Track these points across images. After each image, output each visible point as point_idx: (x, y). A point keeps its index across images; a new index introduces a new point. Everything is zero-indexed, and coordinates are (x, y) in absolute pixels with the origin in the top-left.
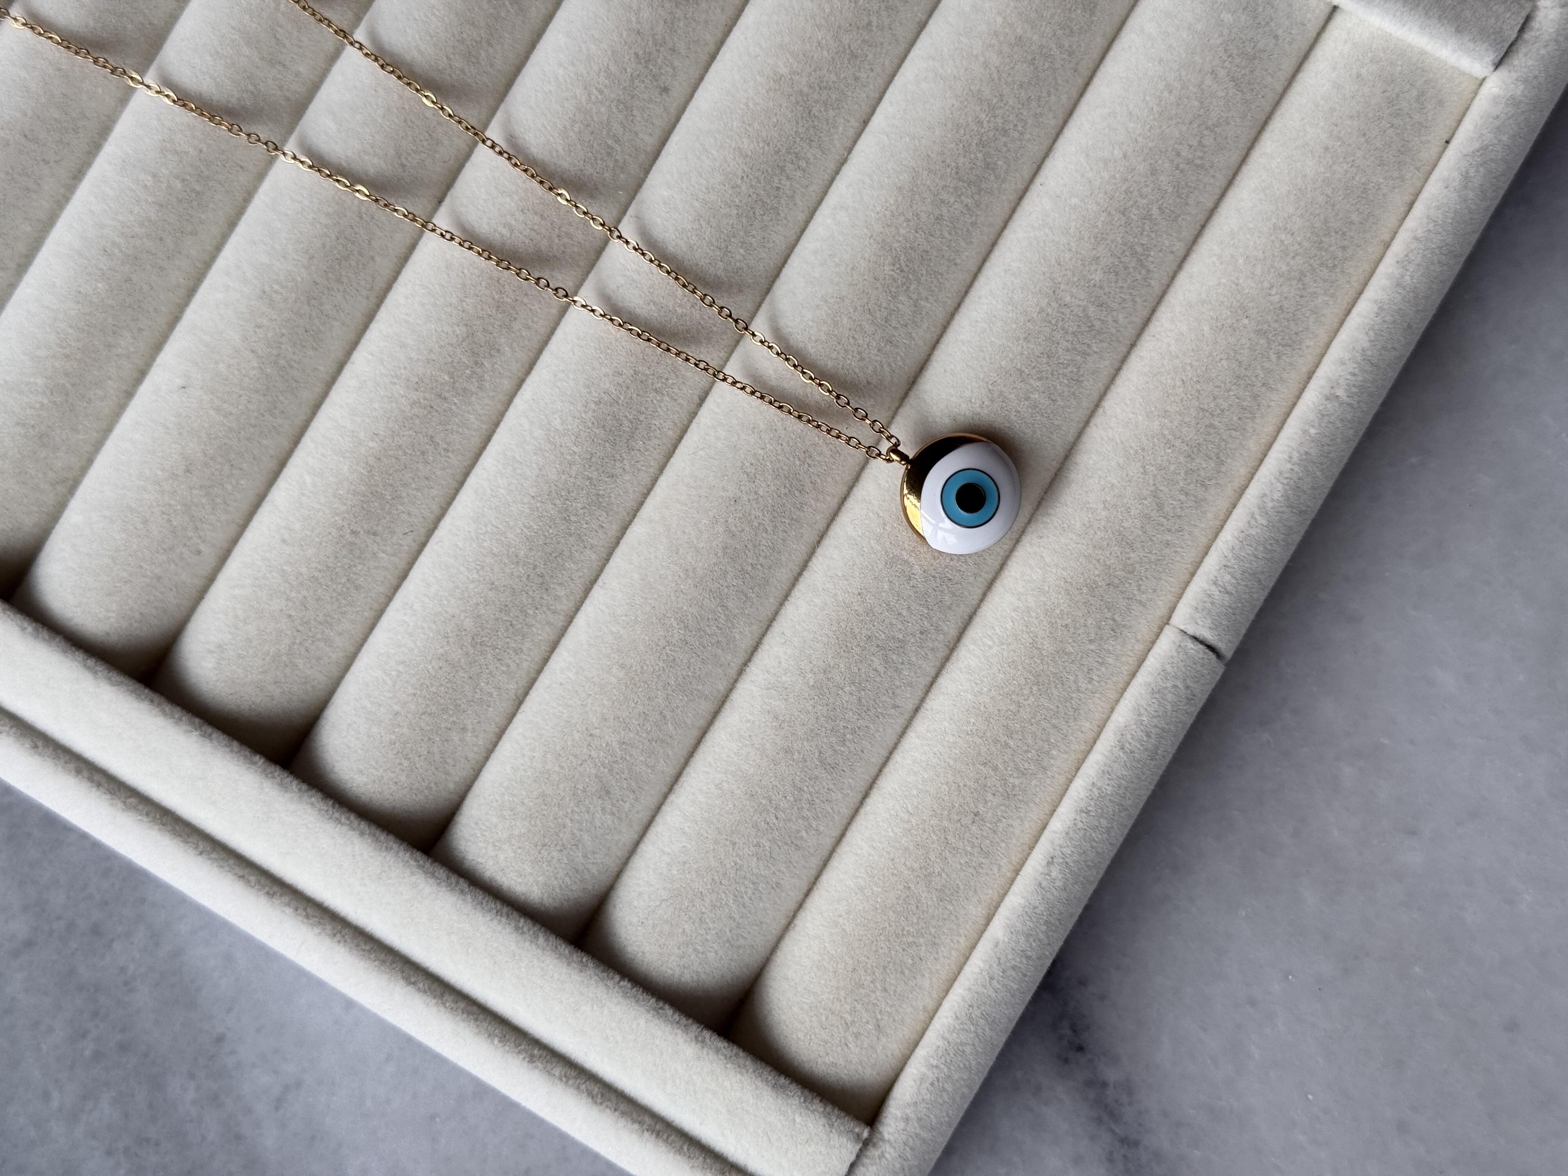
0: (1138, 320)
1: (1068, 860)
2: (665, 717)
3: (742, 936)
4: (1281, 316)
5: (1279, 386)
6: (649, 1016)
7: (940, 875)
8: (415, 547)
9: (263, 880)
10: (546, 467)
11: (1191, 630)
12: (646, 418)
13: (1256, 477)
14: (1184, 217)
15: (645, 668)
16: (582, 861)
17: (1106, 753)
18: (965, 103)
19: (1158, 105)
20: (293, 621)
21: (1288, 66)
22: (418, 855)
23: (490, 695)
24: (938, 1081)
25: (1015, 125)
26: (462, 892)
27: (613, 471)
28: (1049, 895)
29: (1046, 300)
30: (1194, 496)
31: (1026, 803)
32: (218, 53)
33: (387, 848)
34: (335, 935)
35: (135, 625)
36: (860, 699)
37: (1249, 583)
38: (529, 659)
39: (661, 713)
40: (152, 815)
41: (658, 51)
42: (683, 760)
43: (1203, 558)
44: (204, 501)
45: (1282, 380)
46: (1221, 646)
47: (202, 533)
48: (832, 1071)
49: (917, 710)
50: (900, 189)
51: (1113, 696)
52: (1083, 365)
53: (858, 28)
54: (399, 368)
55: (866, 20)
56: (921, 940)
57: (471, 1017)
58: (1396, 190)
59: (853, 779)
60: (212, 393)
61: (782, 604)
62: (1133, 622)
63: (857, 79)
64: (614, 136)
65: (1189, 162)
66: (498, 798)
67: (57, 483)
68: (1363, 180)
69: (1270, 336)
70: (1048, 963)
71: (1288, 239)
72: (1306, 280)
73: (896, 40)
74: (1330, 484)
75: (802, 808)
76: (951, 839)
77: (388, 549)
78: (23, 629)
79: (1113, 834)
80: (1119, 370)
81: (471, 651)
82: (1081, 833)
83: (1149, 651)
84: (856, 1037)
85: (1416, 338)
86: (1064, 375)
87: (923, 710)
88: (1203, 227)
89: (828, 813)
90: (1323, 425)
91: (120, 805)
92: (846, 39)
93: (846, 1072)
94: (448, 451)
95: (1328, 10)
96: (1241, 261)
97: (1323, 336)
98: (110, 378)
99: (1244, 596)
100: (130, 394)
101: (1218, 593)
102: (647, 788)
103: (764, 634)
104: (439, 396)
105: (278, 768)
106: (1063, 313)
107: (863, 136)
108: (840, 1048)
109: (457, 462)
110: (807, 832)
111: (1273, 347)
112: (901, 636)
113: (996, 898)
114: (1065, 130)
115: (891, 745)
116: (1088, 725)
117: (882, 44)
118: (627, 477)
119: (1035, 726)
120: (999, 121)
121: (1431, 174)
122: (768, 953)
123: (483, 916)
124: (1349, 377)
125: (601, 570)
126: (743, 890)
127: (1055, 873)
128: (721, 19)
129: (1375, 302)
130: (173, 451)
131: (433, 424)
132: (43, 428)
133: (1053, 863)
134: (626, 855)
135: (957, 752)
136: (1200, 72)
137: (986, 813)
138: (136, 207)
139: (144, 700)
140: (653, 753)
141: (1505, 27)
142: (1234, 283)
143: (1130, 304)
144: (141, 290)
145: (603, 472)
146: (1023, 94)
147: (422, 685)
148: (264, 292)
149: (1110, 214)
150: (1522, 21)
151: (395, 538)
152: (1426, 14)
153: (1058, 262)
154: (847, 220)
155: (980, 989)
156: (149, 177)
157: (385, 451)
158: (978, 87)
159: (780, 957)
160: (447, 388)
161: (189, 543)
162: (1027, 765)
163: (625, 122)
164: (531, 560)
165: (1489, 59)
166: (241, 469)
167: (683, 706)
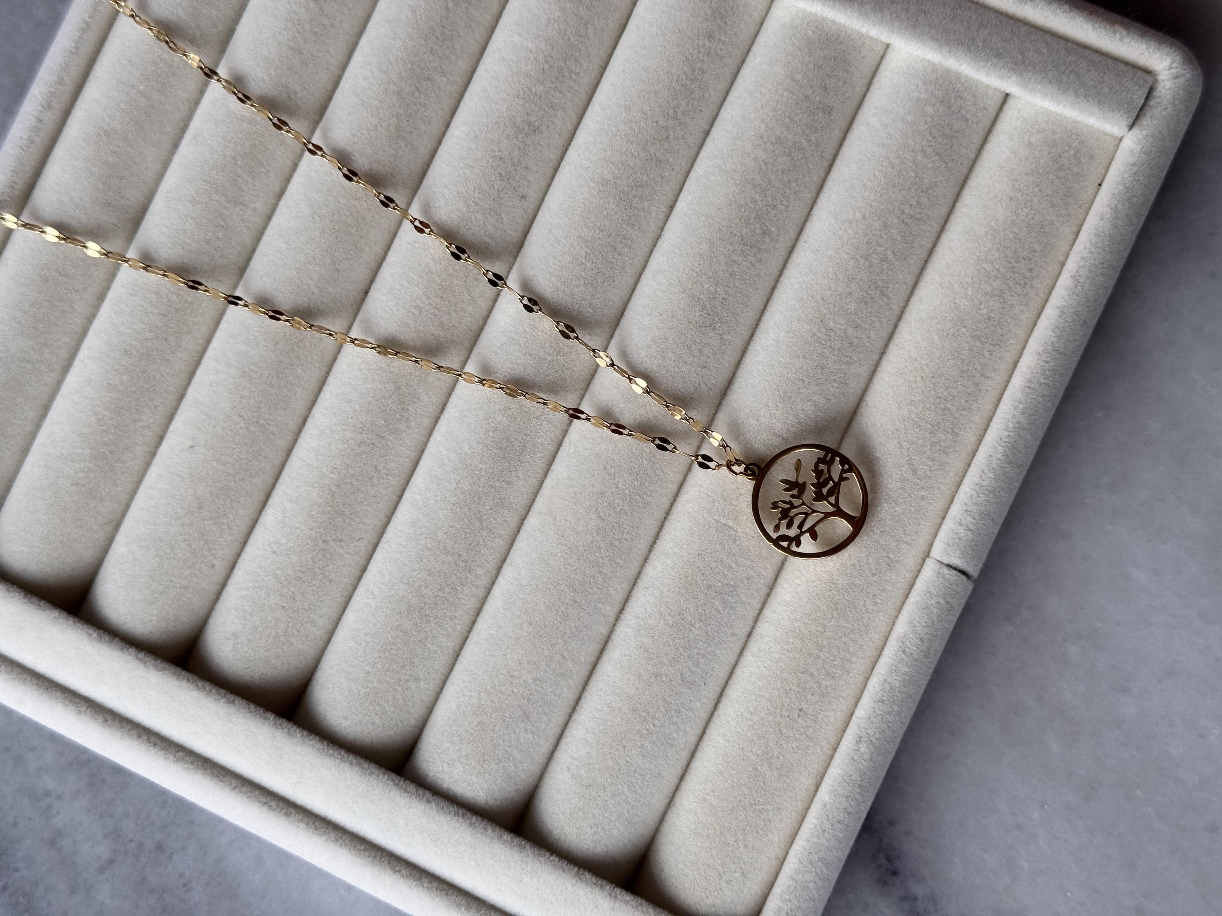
0: (885, 334)
1: (872, 738)
2: (565, 658)
3: (638, 816)
4: (990, 324)
5: (993, 375)
6: (574, 882)
7: (778, 757)
8: (370, 547)
9: (281, 804)
10: (462, 481)
11: (946, 560)
12: (531, 438)
13: (983, 443)
14: (911, 257)
15: (547, 623)
16: (514, 769)
17: (892, 657)
18: (744, 189)
19: (885, 178)
20: (286, 611)
21: (977, 139)
22: (394, 775)
23: (435, 652)
24: (791, 911)
25: (782, 201)
26: (428, 801)
27: (510, 480)
28: (860, 766)
29: (817, 327)
30: (939, 461)
31: (837, 699)
32: (195, 200)
33: (370, 773)
34: (337, 841)
35: (171, 624)
36: (707, 633)
37: (985, 522)
38: (461, 622)
39: (562, 655)
40: (196, 763)
41: (516, 170)
42: (580, 688)
43: (950, 505)
44: (214, 528)
45: (995, 370)
46: (969, 570)
47: (214, 552)
49: (750, 635)
50: (701, 255)
51: (893, 613)
52: (848, 372)
53: (660, 141)
54: (348, 418)
55: (665, 135)
56: (769, 807)
57: (443, 893)
58: (1066, 224)
59: (707, 691)
60: (213, 449)
61: (643, 566)
62: (903, 558)
63: (662, 177)
65: (911, 217)
66: (448, 729)
68: (1040, 219)
69: (983, 339)
70: (864, 815)
71: (989, 267)
72: (1005, 296)
73: (689, 146)
74: (1038, 443)
75: (672, 716)
76: (784, 731)
77: (350, 551)
78: (90, 635)
79: (904, 716)
80: (874, 371)
81: (418, 621)
82: (880, 718)
83: (917, 577)
84: (728, 883)
85: (1091, 330)
86: (835, 380)
87: (754, 635)
88: (926, 262)
89: (691, 717)
90: (1028, 401)
91: (172, 758)
92: (652, 149)
94: (388, 475)
95: (1003, 96)
96: (956, 286)
97: (1023, 336)
98: (137, 444)
99: (983, 531)
100: (153, 455)
101: (963, 531)
102: (556, 711)
103: (632, 589)
104: (379, 436)
105: (285, 720)
106: (829, 336)
107: (671, 217)
108: (716, 893)
109: (395, 482)
110: (677, 734)
111: (986, 346)
112: (733, 583)
113: (821, 770)
114: (818, 200)
115: (733, 663)
116: (877, 636)
117: (678, 150)
118: (521, 483)
119: (838, 641)
120: (770, 199)
121: (1089, 209)
122: (657, 825)
123: (445, 817)
124: (1043, 364)
125: (508, 552)
126: (634, 781)
127: (863, 749)
128: (559, 141)
129: (1058, 308)
130: (188, 494)
131: (376, 456)
132: (92, 486)
133: (860, 741)
134: (545, 761)
135: (782, 665)
136: (913, 151)
137: (808, 708)
138: (146, 318)
139: (182, 680)
140: (559, 684)
141: (1135, 97)
142: (952, 302)
143: (878, 324)
144: (154, 378)
145: (503, 481)
146: (785, 178)
147: (385, 650)
148: (244, 372)
149: (857, 260)
150: (1147, 91)
151: (355, 542)
152: (1075, 94)
153: (822, 299)
154: (665, 281)
155: (816, 840)
156: (153, 296)
157: (343, 480)
158: (752, 176)
159: (666, 828)
160: (384, 429)
161: (205, 560)
162: (834, 671)
163: (496, 224)
164: (457, 551)
165: (1124, 123)
166: (238, 502)
167: (577, 648)
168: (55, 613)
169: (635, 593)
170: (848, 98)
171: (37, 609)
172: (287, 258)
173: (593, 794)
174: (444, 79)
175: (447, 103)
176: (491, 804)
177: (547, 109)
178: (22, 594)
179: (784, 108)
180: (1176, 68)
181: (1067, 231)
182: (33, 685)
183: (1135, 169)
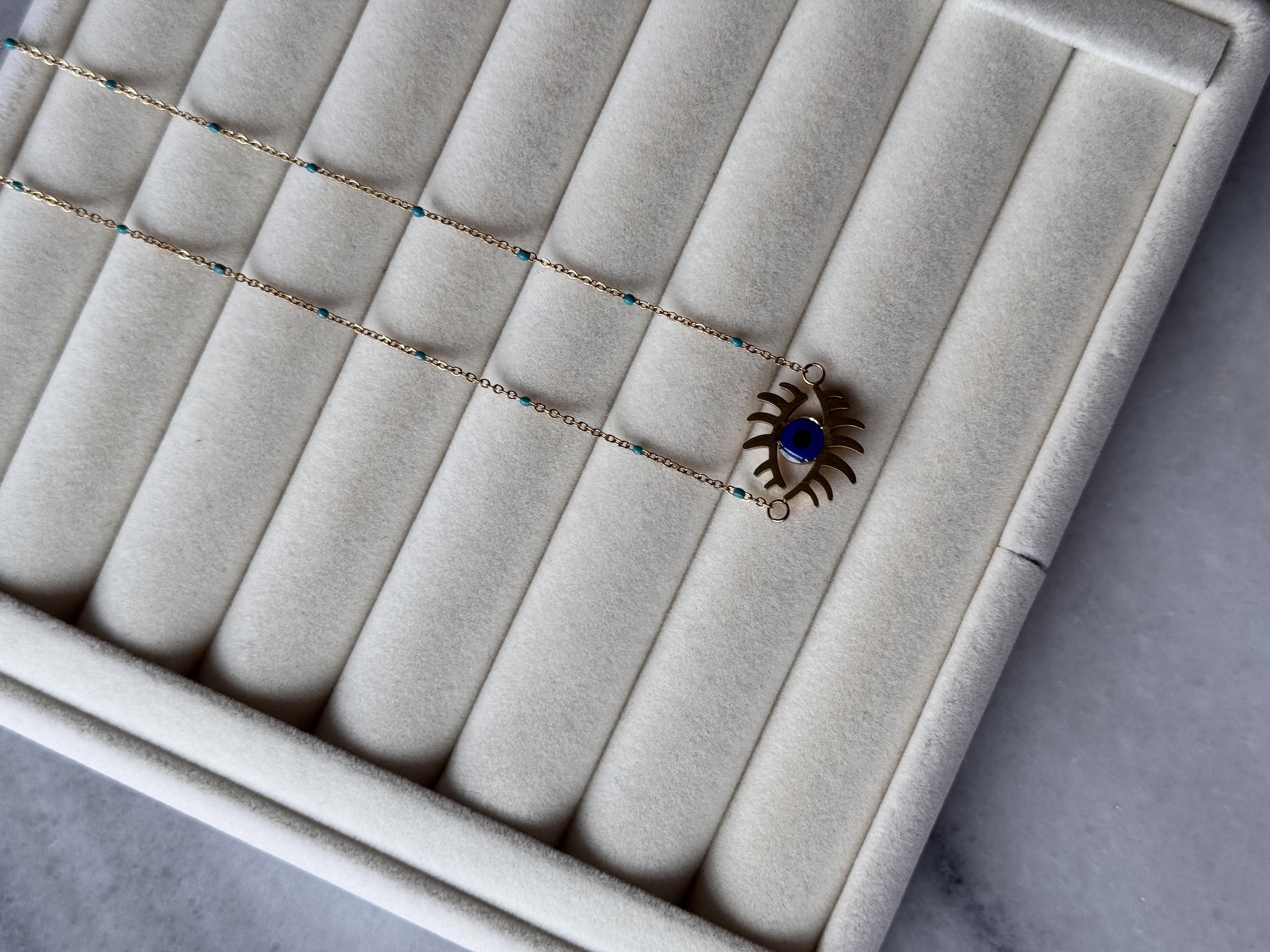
0: (947, 309)
1: (942, 741)
2: (610, 661)
3: (692, 828)
4: (1061, 296)
5: (1065, 351)
6: (626, 901)
7: (842, 763)
8: (395, 546)
9: (306, 825)
10: (495, 473)
11: (1018, 551)
13: (1055, 423)
14: (975, 225)
15: (591, 625)
16: (558, 782)
17: (962, 653)
18: (794, 154)
19: (946, 140)
20: (306, 616)
21: (1042, 99)
22: (428, 791)
23: (470, 658)
24: (859, 926)
25: (835, 167)
26: (467, 818)
27: (547, 471)
28: (930, 771)
29: (876, 303)
30: (1008, 444)
31: (903, 699)
32: (196, 172)
33: (402, 790)
34: (368, 863)
35: (181, 633)
36: (763, 632)
37: (1059, 508)
38: (496, 626)
39: (607, 658)
40: (212, 782)
41: (546, 135)
42: (627, 693)
43: (1020, 490)
44: (224, 529)
45: (1067, 346)
46: (1042, 559)
47: (225, 554)
48: (775, 927)
49: (807, 633)
50: (750, 227)
51: (962, 607)
52: (910, 350)
53: (703, 102)
54: (369, 407)
55: (709, 96)
56: (833, 816)
57: (485, 916)
58: (1139, 188)
59: (763, 694)
60: (222, 443)
61: (691, 562)
62: (971, 548)
63: (705, 142)
64: (518, 207)
65: (975, 182)
66: (485, 740)
67: (104, 526)
68: (1113, 183)
69: (1054, 312)
70: (933, 822)
71: (1059, 236)
72: (1077, 266)
73: (733, 108)
74: (1111, 423)
75: (727, 722)
76: (848, 734)
77: (375, 551)
78: (92, 647)
79: (974, 716)
80: (936, 349)
81: (451, 625)
82: (950, 719)
83: (986, 568)
84: (790, 898)
85: (1166, 302)
86: (896, 359)
87: (812, 633)
88: (990, 230)
89: (747, 722)
90: (1104, 378)
91: (185, 778)
92: (694, 113)
93: (785, 927)
94: (414, 468)
95: (1070, 51)
96: (1024, 255)
97: (1096, 309)
98: (138, 439)
99: (1055, 519)
100: (155, 450)
101: (1036, 518)
102: (602, 718)
103: (680, 587)
104: (402, 426)
105: (308, 735)
106: (889, 311)
107: (714, 186)
108: (778, 909)
109: (421, 475)
110: (732, 740)
111: (1057, 321)
112: (790, 578)
113: (887, 776)
114: (873, 165)
115: (790, 663)
116: (944, 632)
117: (722, 112)
118: (558, 474)
119: (904, 638)
120: (823, 165)
121: (1164, 172)
122: (711, 837)
123: (486, 835)
124: (1119, 338)
125: (545, 549)
126: (688, 792)
127: (933, 753)
128: (592, 104)
129: (1134, 278)
130: (196, 492)
131: (400, 448)
132: (89, 485)
133: (930, 745)
134: (591, 772)
135: (845, 665)
136: (976, 111)
137: (873, 710)
138: (144, 301)
139: (195, 693)
140: (603, 690)
141: (1211, 52)
142: (1021, 274)
143: (940, 298)
144: (155, 365)
145: (540, 473)
146: (838, 142)
147: (415, 656)
148: (254, 359)
149: (918, 230)
150: (1224, 45)
151: (379, 541)
152: (1150, 48)
153: (881, 271)
154: (711, 254)
155: (884, 850)
156: (151, 277)
157: (365, 474)
158: (803, 140)
159: (722, 840)
160: (408, 419)
161: (216, 564)
162: (900, 670)
163: (526, 194)
164: (491, 549)
165: (1202, 79)
166: (251, 500)
167: (624, 651)
168: (53, 624)
169: (682, 591)
170: (904, 54)
171: (32, 619)
172: (299, 234)
173: (645, 807)
174: (465, 36)
175: (469, 64)
176: (534, 820)
177: (578, 69)
178: (16, 604)
179: (836, 66)
180: (1255, 20)
181: (1141, 196)
182: (30, 701)
183: (1213, 128)
